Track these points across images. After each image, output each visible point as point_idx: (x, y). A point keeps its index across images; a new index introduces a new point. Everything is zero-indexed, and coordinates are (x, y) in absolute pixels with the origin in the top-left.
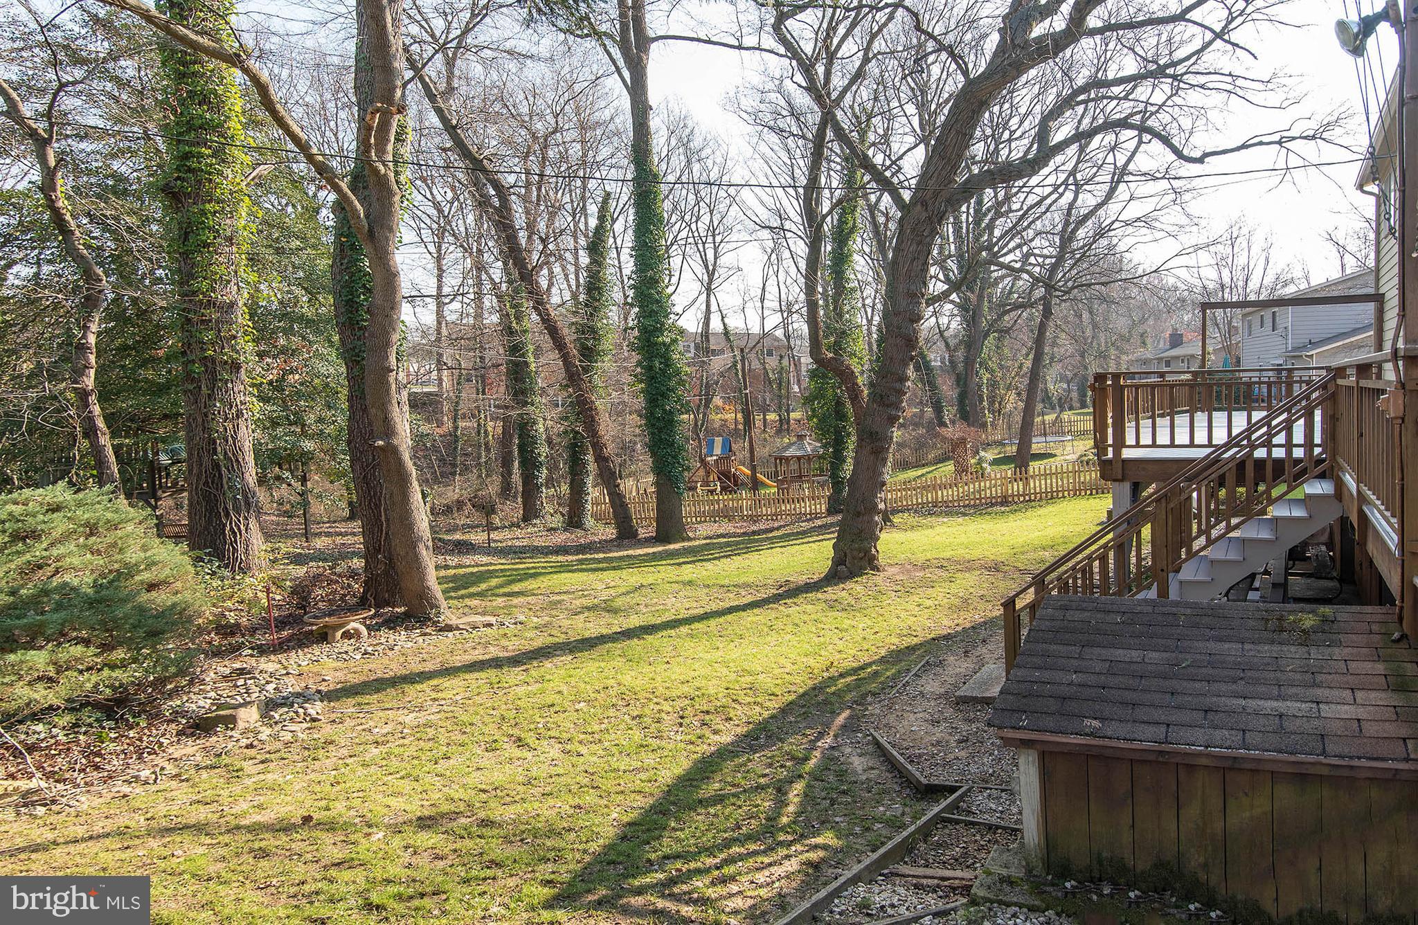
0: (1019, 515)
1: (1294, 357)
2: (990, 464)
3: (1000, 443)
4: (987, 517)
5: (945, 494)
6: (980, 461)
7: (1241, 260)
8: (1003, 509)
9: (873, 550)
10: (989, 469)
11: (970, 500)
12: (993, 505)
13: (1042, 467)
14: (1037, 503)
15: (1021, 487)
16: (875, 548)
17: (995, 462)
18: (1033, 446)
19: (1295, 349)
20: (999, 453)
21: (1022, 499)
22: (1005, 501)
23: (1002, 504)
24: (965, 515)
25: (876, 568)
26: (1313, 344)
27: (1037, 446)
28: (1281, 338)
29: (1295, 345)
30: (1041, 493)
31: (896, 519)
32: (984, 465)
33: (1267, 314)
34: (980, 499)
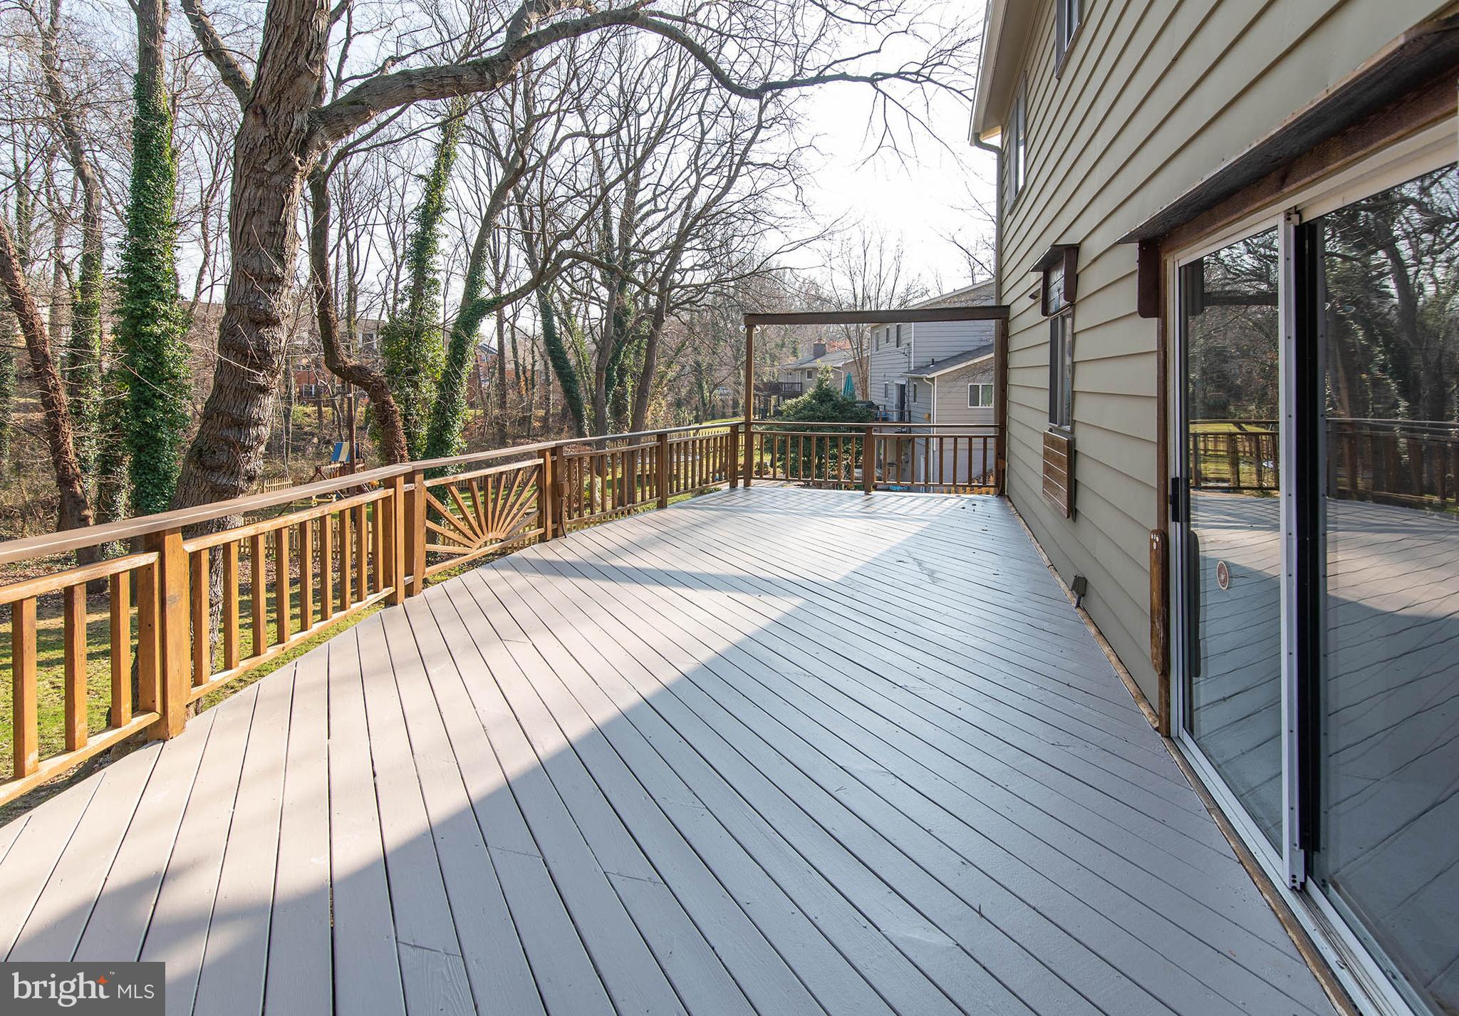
1: (916, 379)
7: (873, 268)
19: (919, 369)
26: (937, 364)
28: (903, 356)
29: (918, 364)
33: (892, 327)
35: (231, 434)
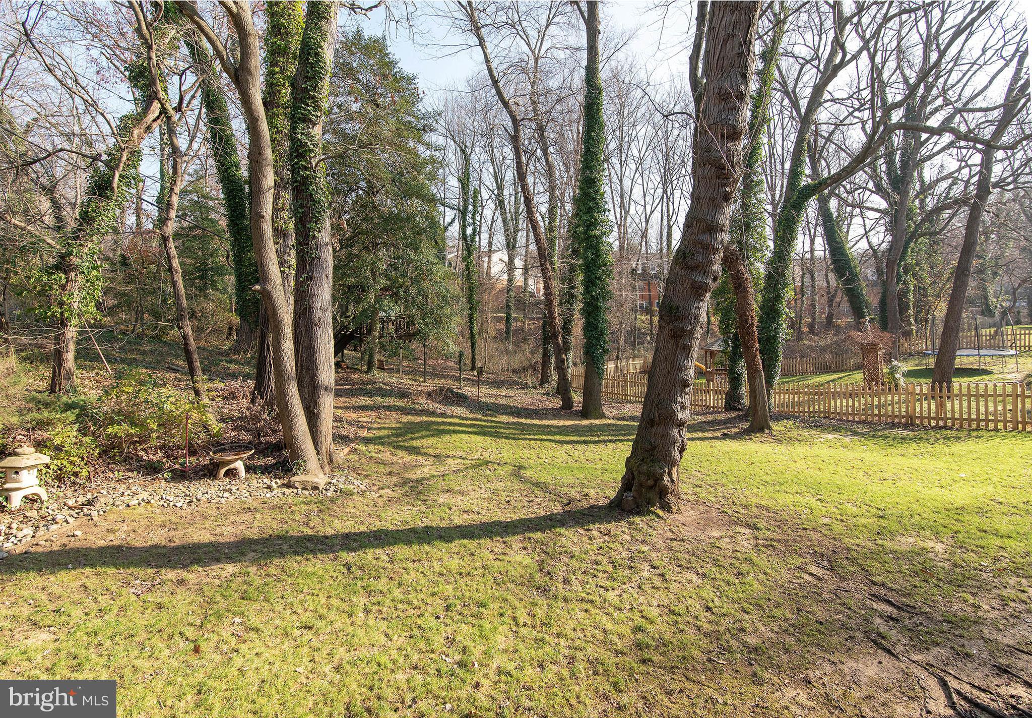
0: (925, 447)
2: (903, 375)
3: (923, 355)
4: (882, 442)
5: (844, 403)
6: (893, 370)
8: (905, 433)
9: (666, 478)
10: (902, 381)
11: (867, 415)
12: (893, 426)
13: (964, 385)
14: (953, 433)
15: (933, 407)
16: (670, 474)
17: (909, 374)
18: (957, 360)
20: (917, 365)
21: (933, 423)
22: (910, 423)
23: (906, 426)
24: (855, 433)
25: (667, 507)
27: (964, 358)
30: (962, 420)
31: (776, 427)
32: (897, 376)
34: (879, 415)
35: (705, 238)
